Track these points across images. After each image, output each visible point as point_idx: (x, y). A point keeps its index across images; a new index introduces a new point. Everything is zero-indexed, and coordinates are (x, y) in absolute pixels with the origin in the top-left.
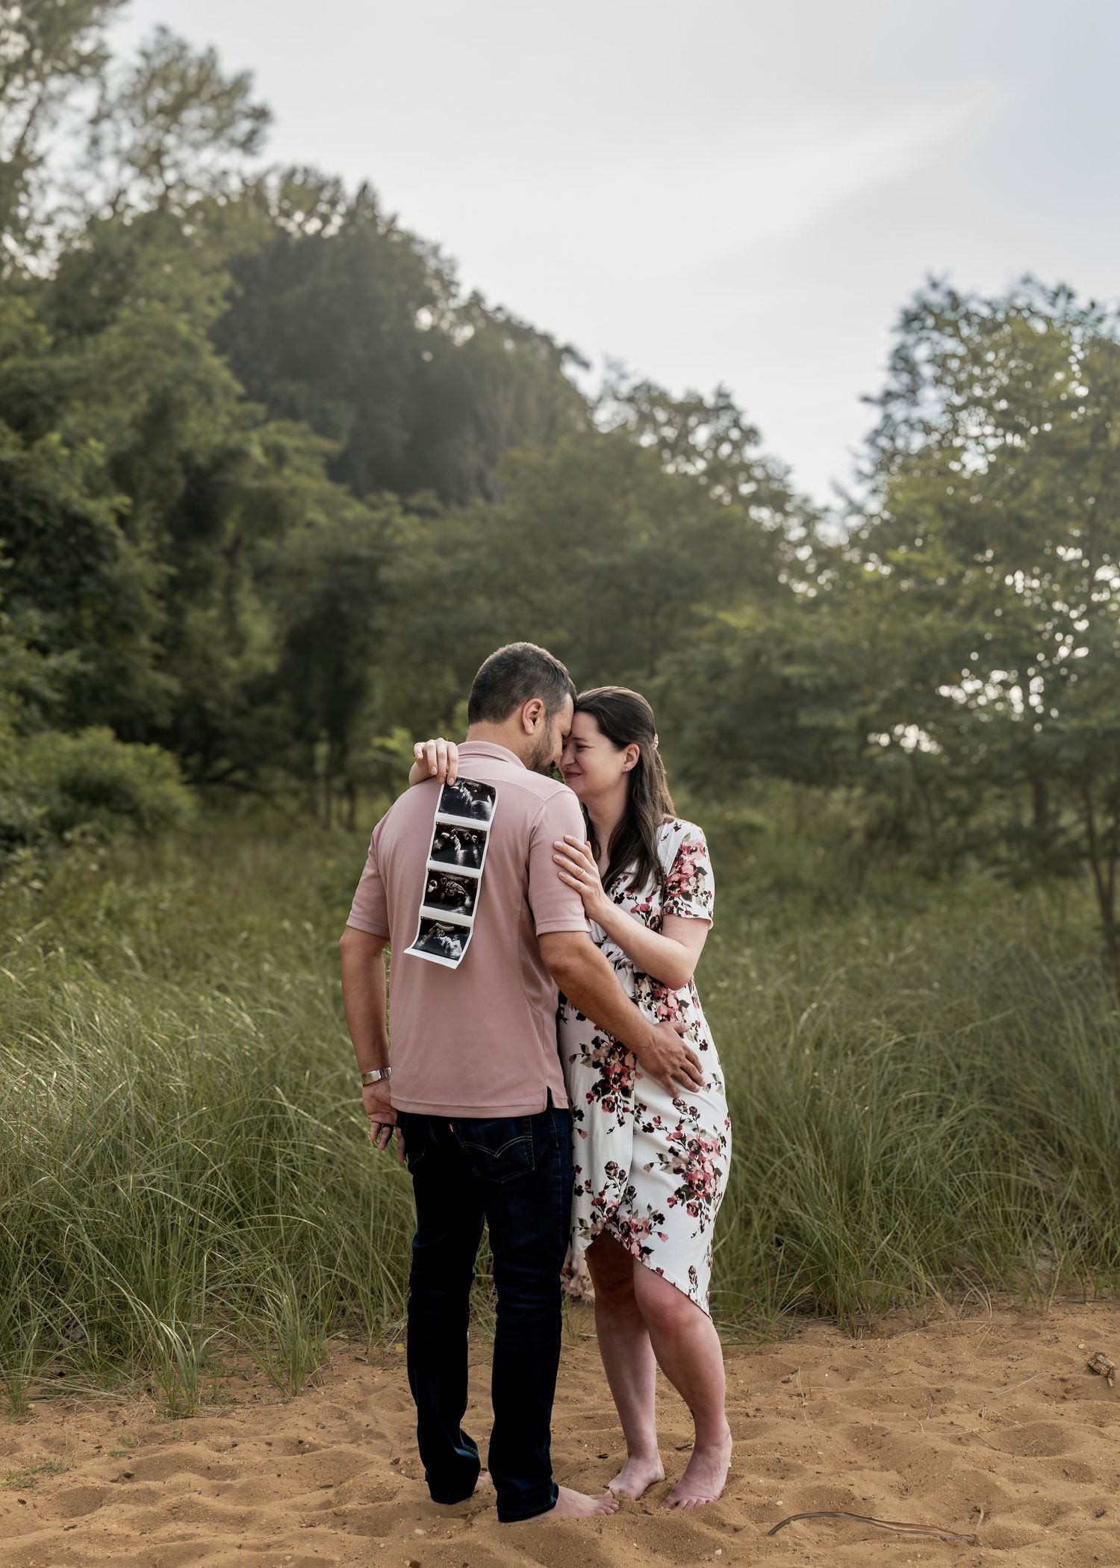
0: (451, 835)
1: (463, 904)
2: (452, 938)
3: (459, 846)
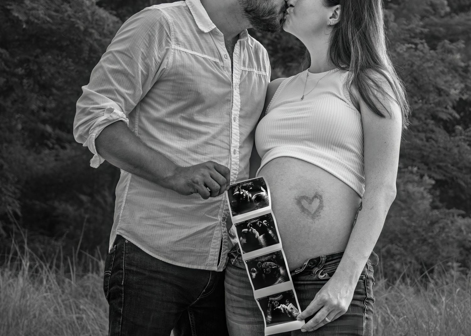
0: (249, 229)
1: (280, 275)
2: (285, 304)
3: (257, 234)
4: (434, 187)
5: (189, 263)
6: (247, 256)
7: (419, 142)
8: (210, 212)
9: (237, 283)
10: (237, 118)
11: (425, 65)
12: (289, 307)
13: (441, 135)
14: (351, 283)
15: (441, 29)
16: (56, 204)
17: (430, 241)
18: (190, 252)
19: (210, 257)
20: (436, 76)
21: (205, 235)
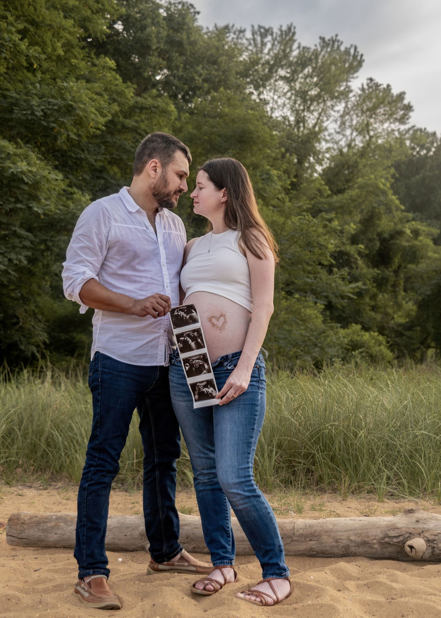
0: (184, 338)
2: (207, 388)
4: (325, 310)
5: (146, 363)
6: (183, 356)
7: (309, 280)
8: (155, 327)
9: (176, 376)
10: (165, 264)
11: (311, 229)
12: (210, 390)
13: (323, 274)
14: (248, 370)
15: (326, 206)
16: (75, 334)
17: (319, 345)
18: (145, 356)
19: (159, 357)
20: (318, 236)
21: (153, 343)
